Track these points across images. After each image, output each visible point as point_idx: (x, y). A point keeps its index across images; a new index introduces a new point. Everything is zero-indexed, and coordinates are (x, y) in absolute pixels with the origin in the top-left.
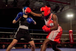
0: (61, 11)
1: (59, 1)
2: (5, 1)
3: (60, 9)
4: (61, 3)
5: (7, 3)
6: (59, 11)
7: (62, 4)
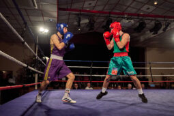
0: (164, 30)
1: (160, 14)
2: (76, 23)
3: (163, 27)
4: (165, 17)
5: (79, 25)
6: (161, 31)
7: (166, 19)
